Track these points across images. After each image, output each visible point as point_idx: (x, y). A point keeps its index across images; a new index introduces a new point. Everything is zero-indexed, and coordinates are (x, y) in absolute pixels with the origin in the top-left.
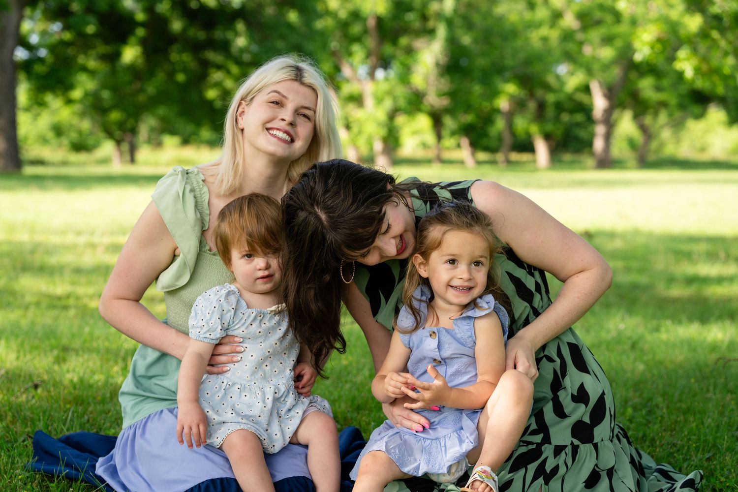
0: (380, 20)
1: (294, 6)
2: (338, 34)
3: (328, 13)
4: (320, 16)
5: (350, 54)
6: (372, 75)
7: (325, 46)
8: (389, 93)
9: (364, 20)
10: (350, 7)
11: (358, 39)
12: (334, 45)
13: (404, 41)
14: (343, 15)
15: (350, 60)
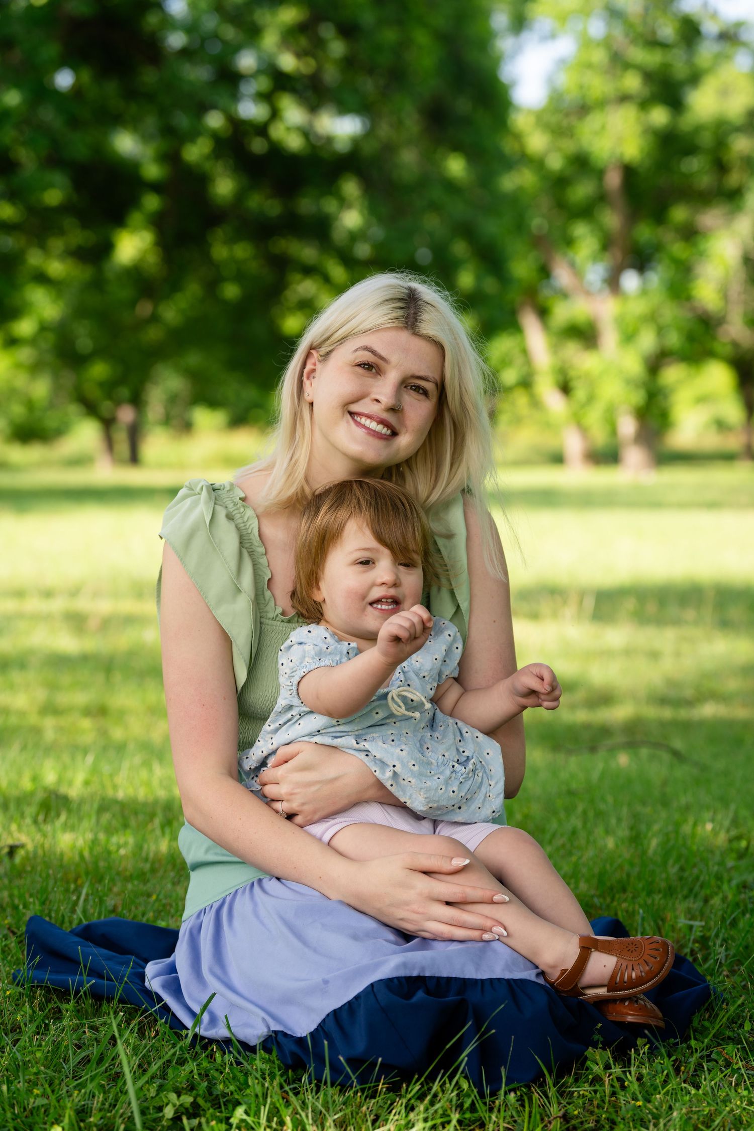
0: (629, 171)
1: (457, 147)
2: (545, 202)
3: (525, 159)
4: (509, 163)
5: (569, 242)
6: (613, 283)
7: (520, 226)
8: (652, 318)
9: (600, 174)
10: (569, 146)
11: (586, 212)
12: (537, 222)
13: (679, 214)
14: (555, 163)
15: (571, 254)
